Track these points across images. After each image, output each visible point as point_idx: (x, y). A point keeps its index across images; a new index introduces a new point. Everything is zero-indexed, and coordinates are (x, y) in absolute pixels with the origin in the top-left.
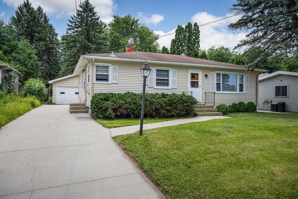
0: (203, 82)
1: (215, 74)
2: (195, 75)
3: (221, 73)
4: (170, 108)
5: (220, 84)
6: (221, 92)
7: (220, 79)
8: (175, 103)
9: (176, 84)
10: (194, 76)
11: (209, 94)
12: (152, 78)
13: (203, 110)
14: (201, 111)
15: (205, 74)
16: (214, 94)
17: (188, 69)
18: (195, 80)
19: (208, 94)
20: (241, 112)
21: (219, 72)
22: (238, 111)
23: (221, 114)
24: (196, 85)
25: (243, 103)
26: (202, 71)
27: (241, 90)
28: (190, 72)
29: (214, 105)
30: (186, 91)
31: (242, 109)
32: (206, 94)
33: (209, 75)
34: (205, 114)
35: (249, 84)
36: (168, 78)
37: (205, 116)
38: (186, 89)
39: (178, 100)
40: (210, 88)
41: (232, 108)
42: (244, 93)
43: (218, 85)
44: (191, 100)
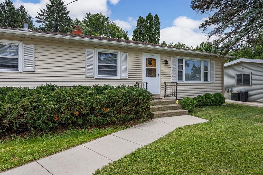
0: (162, 70)
1: (176, 60)
2: (153, 61)
3: (184, 58)
4: (109, 110)
5: (182, 72)
6: (184, 81)
7: (182, 66)
8: (118, 102)
9: (127, 73)
10: (150, 62)
11: (170, 85)
12: (92, 65)
13: (161, 107)
14: (159, 109)
15: (165, 59)
16: (176, 85)
17: (143, 53)
18: (152, 67)
19: (168, 85)
20: (207, 105)
21: (181, 58)
22: (205, 105)
23: (186, 112)
24: (153, 74)
25: (209, 94)
26: (161, 56)
27: (206, 78)
28: (145, 57)
29: (176, 99)
30: (141, 81)
31: (209, 102)
32: (166, 85)
33: (170, 61)
34: (164, 114)
35: (214, 72)
36: (116, 64)
37: (165, 117)
38: (141, 79)
39: (122, 98)
40: (170, 77)
41: (198, 102)
42: (210, 82)
43: (180, 73)
44: (142, 97)
